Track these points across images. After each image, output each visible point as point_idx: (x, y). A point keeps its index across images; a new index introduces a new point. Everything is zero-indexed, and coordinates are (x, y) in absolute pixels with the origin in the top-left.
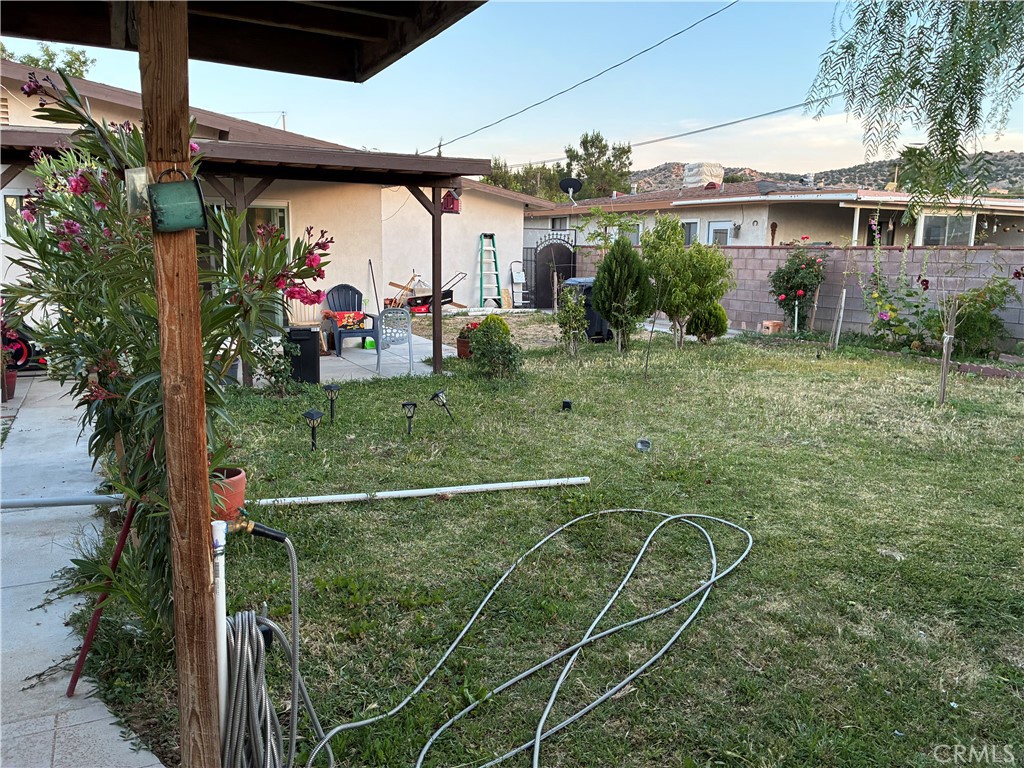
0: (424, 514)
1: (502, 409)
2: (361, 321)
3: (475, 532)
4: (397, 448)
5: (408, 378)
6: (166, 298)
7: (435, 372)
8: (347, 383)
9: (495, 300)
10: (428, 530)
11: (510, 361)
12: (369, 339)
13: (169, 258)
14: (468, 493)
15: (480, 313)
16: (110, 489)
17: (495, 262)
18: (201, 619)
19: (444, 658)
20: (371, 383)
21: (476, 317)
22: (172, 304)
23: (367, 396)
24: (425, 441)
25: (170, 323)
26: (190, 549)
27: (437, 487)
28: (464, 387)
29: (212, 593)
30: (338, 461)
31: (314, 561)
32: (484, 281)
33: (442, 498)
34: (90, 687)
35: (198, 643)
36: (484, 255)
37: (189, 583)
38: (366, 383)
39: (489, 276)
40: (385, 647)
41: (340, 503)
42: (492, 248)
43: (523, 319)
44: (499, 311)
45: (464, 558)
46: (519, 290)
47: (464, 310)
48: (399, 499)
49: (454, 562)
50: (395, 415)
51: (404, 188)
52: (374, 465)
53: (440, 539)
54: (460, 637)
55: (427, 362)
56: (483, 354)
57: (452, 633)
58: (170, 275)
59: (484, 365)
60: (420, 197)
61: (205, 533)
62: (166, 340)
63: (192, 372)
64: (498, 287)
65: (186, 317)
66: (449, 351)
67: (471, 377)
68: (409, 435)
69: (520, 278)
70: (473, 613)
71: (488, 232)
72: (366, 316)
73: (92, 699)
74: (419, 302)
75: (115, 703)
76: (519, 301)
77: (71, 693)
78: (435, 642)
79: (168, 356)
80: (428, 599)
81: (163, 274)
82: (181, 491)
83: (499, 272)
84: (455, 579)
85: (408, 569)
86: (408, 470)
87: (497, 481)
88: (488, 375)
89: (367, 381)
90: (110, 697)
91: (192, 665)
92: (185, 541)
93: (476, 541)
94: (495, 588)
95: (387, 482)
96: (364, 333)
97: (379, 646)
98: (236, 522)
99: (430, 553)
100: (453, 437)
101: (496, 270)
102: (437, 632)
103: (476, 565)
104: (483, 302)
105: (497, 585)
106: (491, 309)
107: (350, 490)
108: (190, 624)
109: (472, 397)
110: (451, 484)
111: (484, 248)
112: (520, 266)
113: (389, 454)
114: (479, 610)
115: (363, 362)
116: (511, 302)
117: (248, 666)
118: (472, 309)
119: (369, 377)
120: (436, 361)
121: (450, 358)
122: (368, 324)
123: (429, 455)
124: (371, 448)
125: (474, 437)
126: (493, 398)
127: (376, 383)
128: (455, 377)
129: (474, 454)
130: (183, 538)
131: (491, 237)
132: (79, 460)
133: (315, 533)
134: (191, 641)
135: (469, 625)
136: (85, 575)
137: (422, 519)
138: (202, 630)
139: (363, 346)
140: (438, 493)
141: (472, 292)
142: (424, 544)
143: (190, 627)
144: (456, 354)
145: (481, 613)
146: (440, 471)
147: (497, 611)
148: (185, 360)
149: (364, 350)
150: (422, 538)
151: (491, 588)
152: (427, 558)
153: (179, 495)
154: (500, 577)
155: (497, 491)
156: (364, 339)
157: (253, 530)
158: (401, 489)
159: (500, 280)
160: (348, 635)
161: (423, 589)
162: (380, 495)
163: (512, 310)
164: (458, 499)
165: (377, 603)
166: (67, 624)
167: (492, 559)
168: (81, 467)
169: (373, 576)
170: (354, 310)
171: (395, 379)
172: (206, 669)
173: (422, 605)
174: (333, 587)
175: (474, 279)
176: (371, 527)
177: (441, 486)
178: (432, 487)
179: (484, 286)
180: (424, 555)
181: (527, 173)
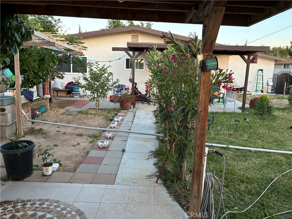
0: (245, 155)
1: (267, 126)
2: (219, 95)
3: (263, 163)
4: (233, 133)
5: (234, 113)
6: (202, 88)
7: (242, 111)
8: (216, 112)
9: (261, 90)
10: (247, 160)
11: (270, 111)
12: (221, 100)
13: (204, 78)
14: (259, 151)
15: (256, 94)
16: (159, 133)
17: (262, 78)
18: (200, 172)
19: (257, 200)
20: (223, 113)
21: (254, 95)
22: (203, 89)
23: (222, 117)
24: (242, 132)
25: (202, 94)
26: (199, 153)
27: (248, 147)
28: (253, 117)
29: (203, 166)
30: (216, 134)
31: (213, 162)
32: (258, 84)
33: (250, 151)
34: (161, 182)
35: (199, 178)
36: (259, 76)
37: (198, 162)
38: (221, 113)
39: (260, 83)
40: (237, 192)
41: (218, 147)
42: (262, 74)
43: (271, 97)
44: (262, 94)
45: (260, 171)
46: (270, 88)
47: (250, 93)
48: (236, 149)
49: (257, 171)
50: (231, 123)
51: (239, 56)
52: (227, 138)
53: (251, 163)
54: (262, 195)
55: (239, 108)
56: (260, 108)
57: (259, 193)
58: (204, 82)
59: (260, 111)
60: (244, 58)
61: (203, 150)
62: (201, 99)
63: (206, 107)
64: (263, 86)
65: (206, 93)
66: (247, 106)
67: (255, 114)
68: (236, 130)
69: (271, 83)
70: (265, 189)
71: (261, 69)
72: (221, 93)
73: (162, 185)
74: (235, 90)
75: (167, 187)
76: (270, 91)
77: (157, 182)
78: (253, 194)
79: (200, 102)
80: (249, 181)
81: (202, 82)
82: (199, 138)
83: (264, 82)
84: (258, 177)
85: (242, 170)
86: (237, 140)
87: (268, 149)
88: (261, 115)
89: (221, 112)
90: (166, 185)
91: (196, 183)
92: (199, 151)
93: (263, 166)
94: (272, 182)
95: (231, 143)
96: (220, 98)
97: (235, 191)
98: (211, 148)
99: (249, 167)
100: (251, 133)
101: (263, 81)
102: (253, 191)
103: (265, 174)
104: (257, 91)
105: (273, 182)
106: (259, 93)
107: (220, 144)
108: (197, 172)
109: (256, 121)
110: (252, 147)
111: (259, 74)
112: (272, 80)
113: (231, 135)
114: (267, 188)
115: (219, 106)
116: (267, 91)
117: (210, 187)
118: (253, 93)
119: (222, 111)
120: (243, 108)
121: (248, 108)
122: (221, 96)
123: (244, 137)
124: (225, 132)
125: (258, 134)
126: (264, 122)
127: (224, 113)
128: (250, 114)
129: (259, 139)
130: (198, 150)
131: (262, 70)
132: (151, 124)
133: (212, 154)
134: (197, 177)
135: (264, 192)
136: (157, 154)
137: (244, 156)
138: (200, 175)
139: (219, 102)
140: (249, 149)
141: (253, 87)
142: (246, 164)
143: (197, 173)
144: (249, 107)
145: (268, 189)
146: (248, 143)
147: (273, 190)
148: (204, 104)
149: (219, 103)
150: (245, 162)
151: (271, 182)
152: (248, 168)
153: (199, 139)
154: (274, 180)
155: (269, 152)
156: (219, 100)
157: (215, 151)
158: (236, 146)
159: (264, 84)
160: (225, 185)
161: (247, 178)
162: (230, 146)
163: (267, 94)
164: (256, 152)
165: (233, 178)
166: (154, 165)
167: (270, 173)
168: (151, 126)
169: (231, 170)
170: (217, 91)
171: (230, 112)
172: (199, 185)
173: (248, 182)
174: (219, 170)
175: (254, 83)
176: (229, 156)
177: (249, 147)
178: (246, 147)
179: (258, 86)
180: (247, 167)
181: (273, 50)
